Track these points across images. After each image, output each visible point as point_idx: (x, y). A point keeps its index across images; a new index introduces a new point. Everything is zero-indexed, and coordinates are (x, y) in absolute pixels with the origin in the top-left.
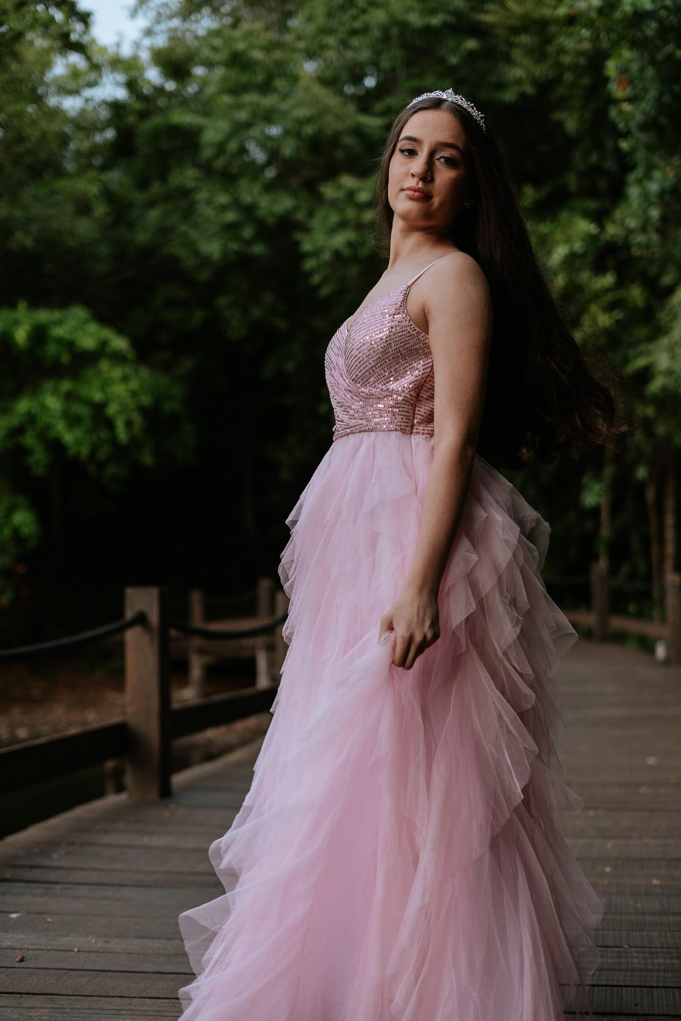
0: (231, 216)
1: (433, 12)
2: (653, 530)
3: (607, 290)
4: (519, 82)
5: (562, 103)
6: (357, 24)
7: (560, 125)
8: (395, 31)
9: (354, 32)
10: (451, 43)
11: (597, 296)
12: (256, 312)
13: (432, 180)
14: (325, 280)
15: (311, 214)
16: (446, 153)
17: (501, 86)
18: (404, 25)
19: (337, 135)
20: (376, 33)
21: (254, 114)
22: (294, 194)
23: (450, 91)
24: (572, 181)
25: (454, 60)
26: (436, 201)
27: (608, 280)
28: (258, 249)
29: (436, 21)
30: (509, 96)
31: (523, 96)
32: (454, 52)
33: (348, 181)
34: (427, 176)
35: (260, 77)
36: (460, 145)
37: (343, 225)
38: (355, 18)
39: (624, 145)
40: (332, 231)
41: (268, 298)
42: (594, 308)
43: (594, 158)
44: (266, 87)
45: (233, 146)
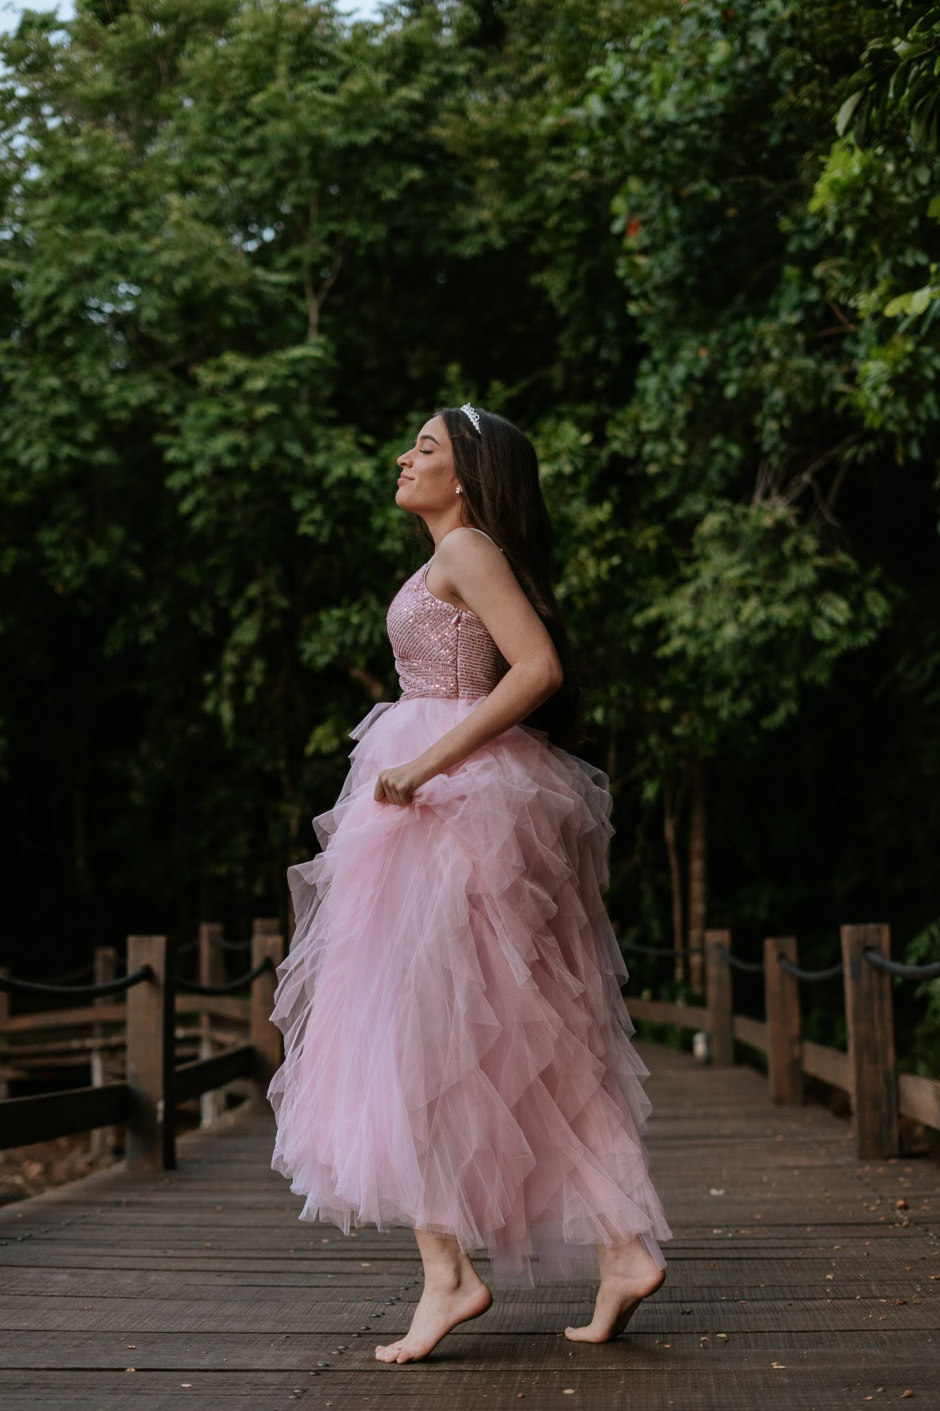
0: (62, 407)
1: (360, 126)
3: (602, 526)
4: (482, 227)
5: (544, 262)
6: (251, 142)
7: (542, 291)
8: (304, 151)
9: (244, 153)
10: (386, 171)
11: (588, 537)
12: (99, 556)
14: (199, 506)
15: (180, 409)
17: (457, 236)
18: (318, 144)
19: (222, 292)
20: (278, 154)
21: (100, 258)
22: (159, 379)
24: (557, 374)
25: (390, 194)
27: (603, 512)
28: (103, 456)
29: (364, 138)
30: (468, 249)
31: (487, 247)
32: (389, 182)
33: (235, 362)
35: (111, 206)
37: (226, 423)
38: (247, 131)
39: (633, 309)
40: (211, 432)
41: (117, 533)
42: (583, 552)
43: (589, 343)
44: (118, 220)
45: (67, 303)
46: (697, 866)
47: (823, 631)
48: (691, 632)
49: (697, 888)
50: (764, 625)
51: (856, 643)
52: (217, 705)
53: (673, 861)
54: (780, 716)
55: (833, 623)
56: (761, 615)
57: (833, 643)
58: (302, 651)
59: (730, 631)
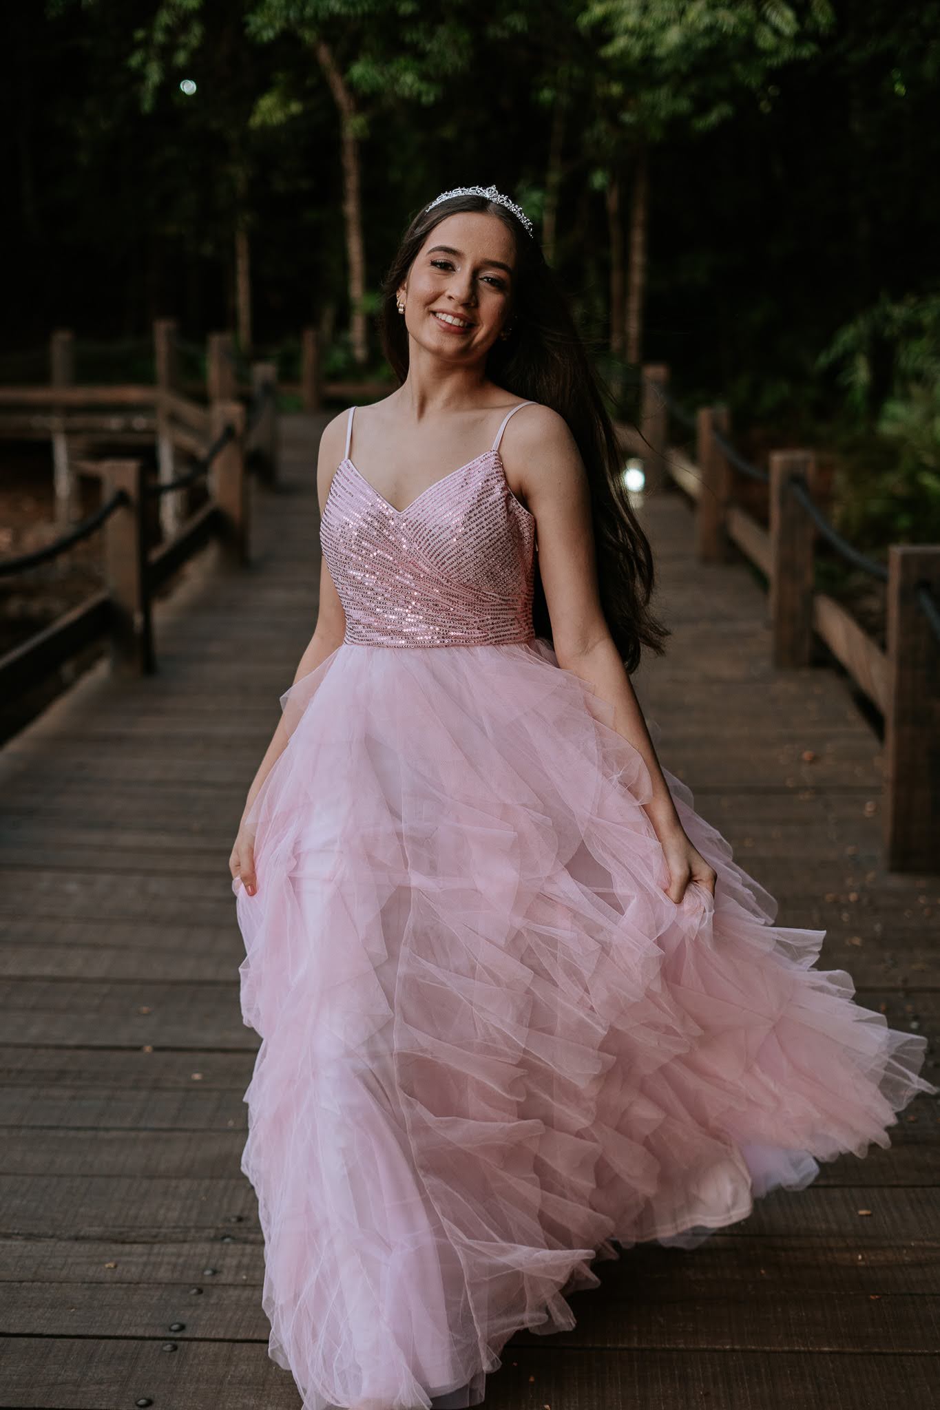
2: (614, 255)
13: (477, 305)
16: (491, 273)
23: (493, 188)
26: (481, 333)
34: (471, 302)
36: (510, 265)
46: (638, 237)
47: (766, 40)
48: (636, 32)
49: (638, 258)
50: (710, 30)
51: (798, 53)
52: (144, 64)
53: (615, 232)
54: (713, 117)
55: (777, 32)
56: (706, 20)
57: (776, 52)
58: (246, 24)
59: (673, 36)
